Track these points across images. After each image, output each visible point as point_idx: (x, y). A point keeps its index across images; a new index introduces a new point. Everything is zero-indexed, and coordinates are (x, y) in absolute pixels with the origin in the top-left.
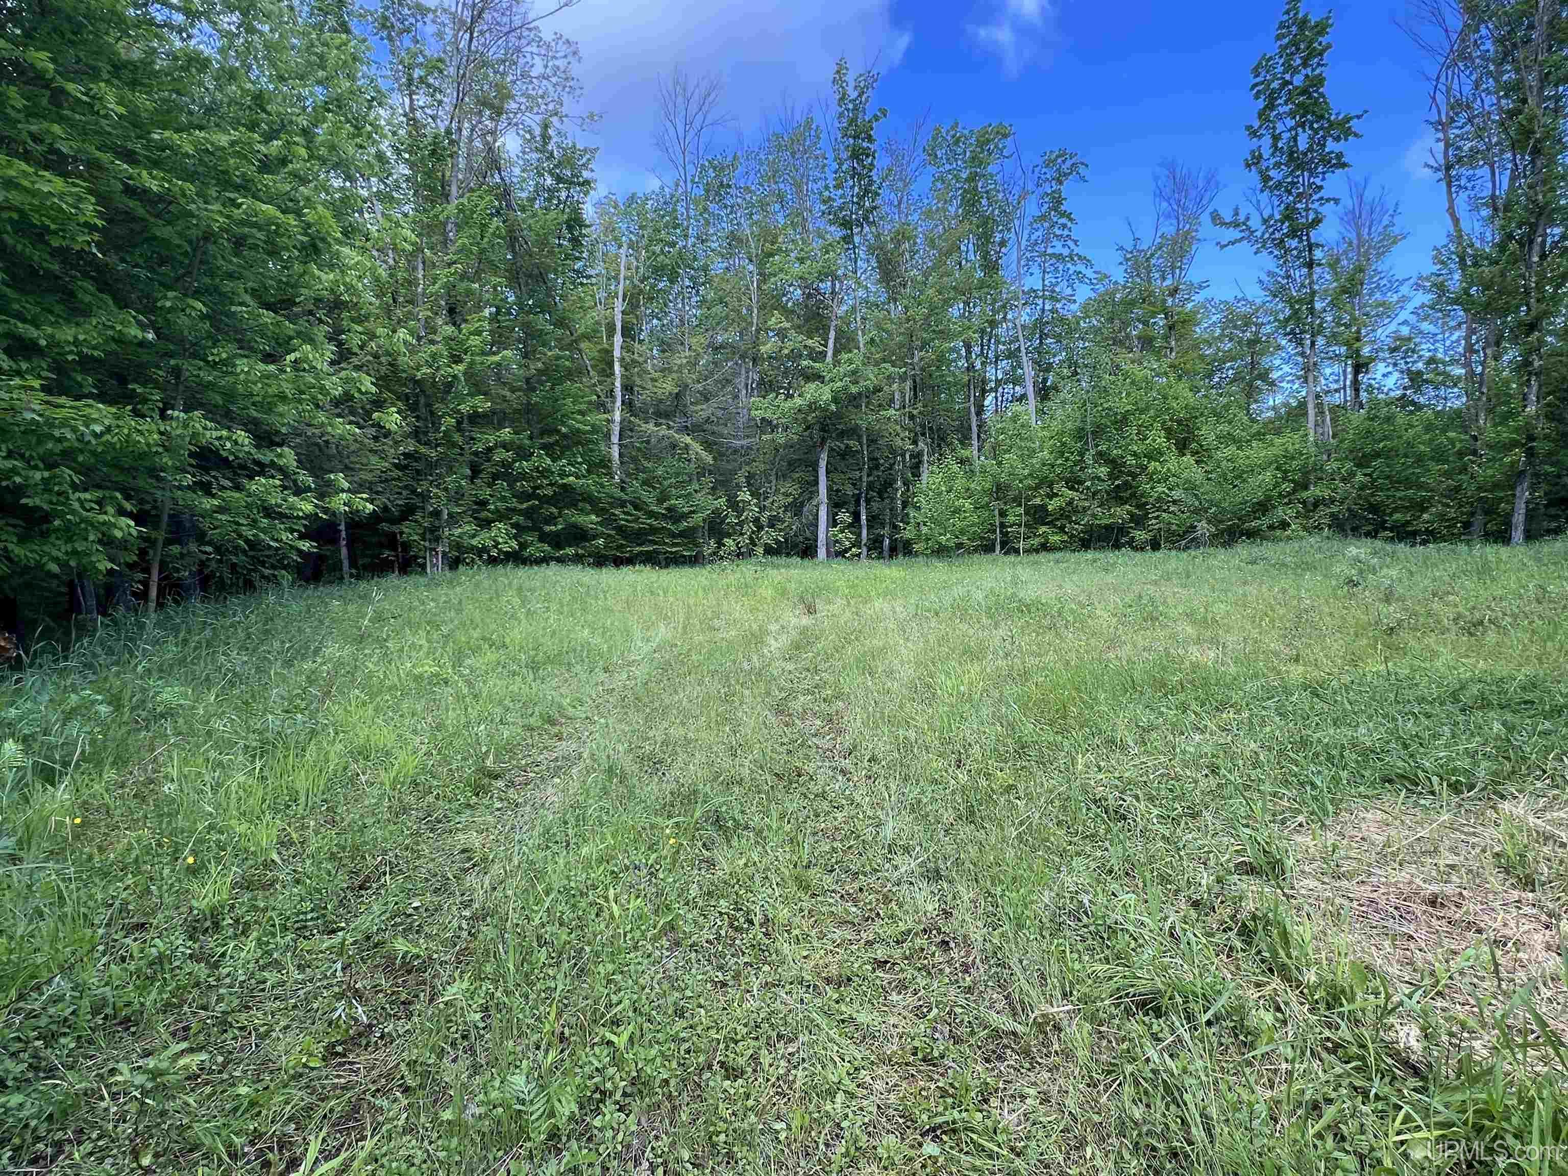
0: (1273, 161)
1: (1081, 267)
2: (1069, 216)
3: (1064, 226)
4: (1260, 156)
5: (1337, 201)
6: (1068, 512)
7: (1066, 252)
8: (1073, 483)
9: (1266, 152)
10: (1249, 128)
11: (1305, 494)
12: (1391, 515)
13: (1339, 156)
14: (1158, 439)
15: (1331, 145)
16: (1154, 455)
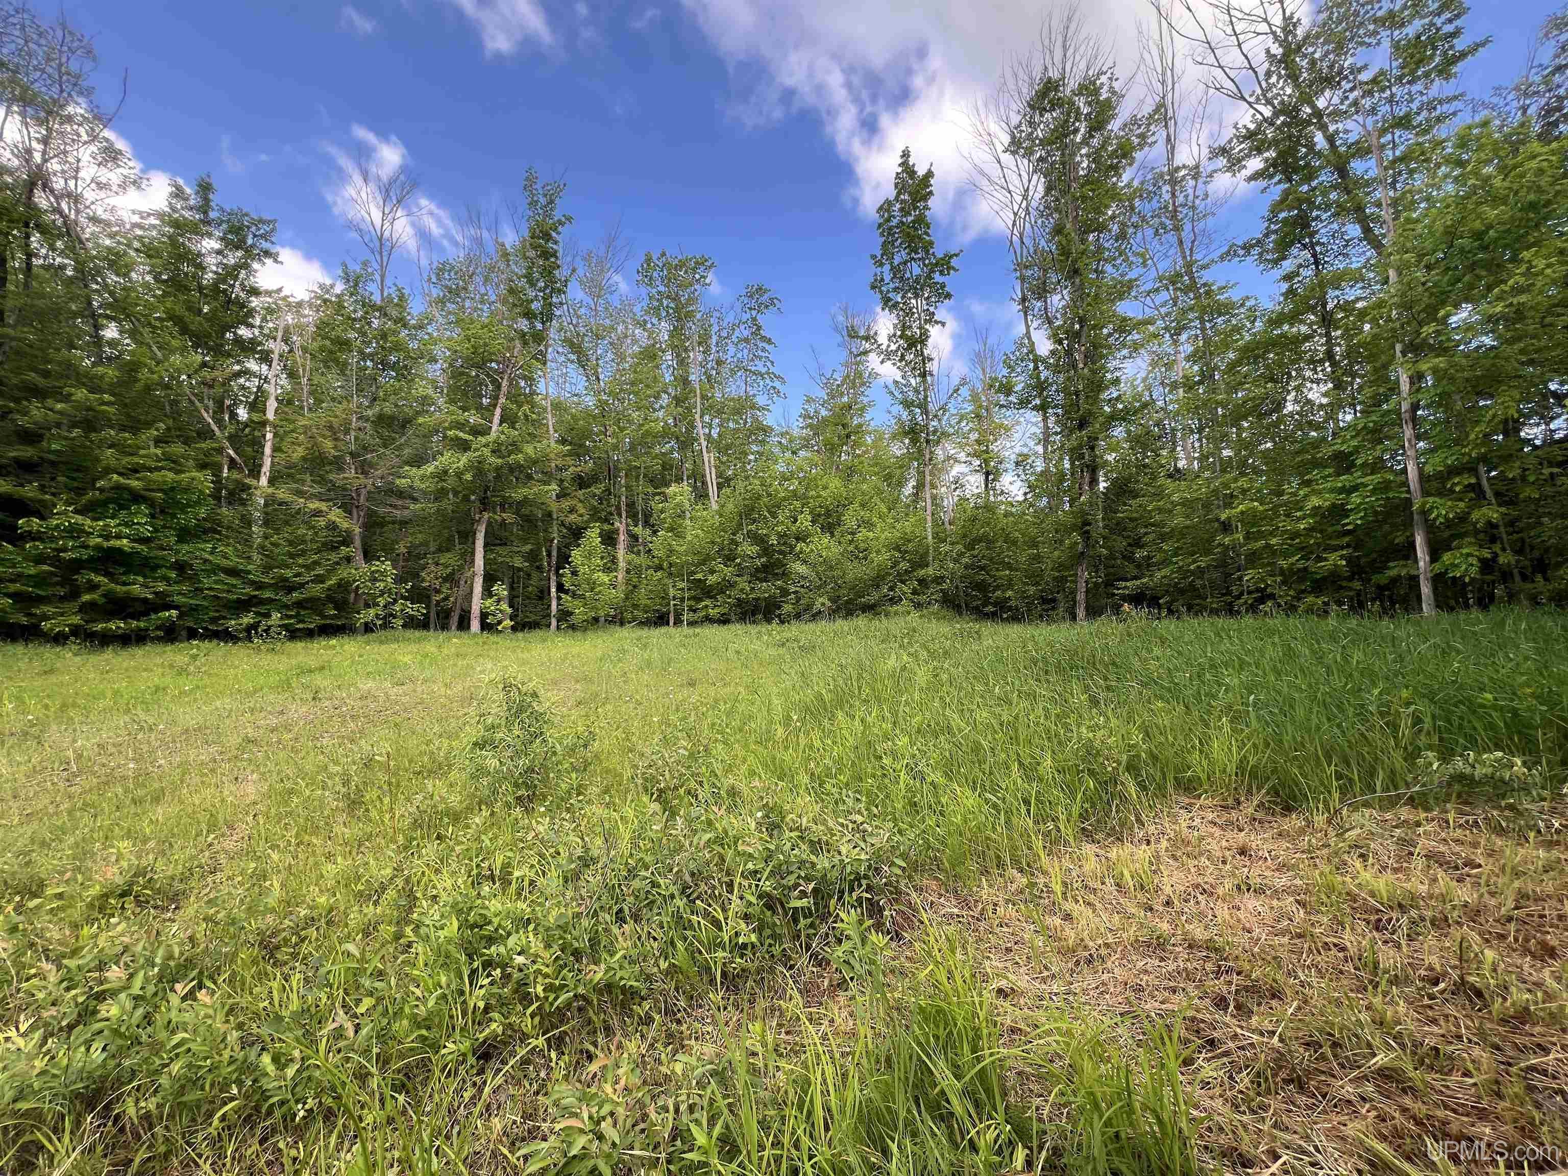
0: (892, 285)
1: (777, 384)
2: (769, 341)
3: (764, 350)
4: (882, 280)
5: (943, 324)
6: (725, 586)
7: (764, 370)
8: (729, 559)
9: (887, 278)
10: (874, 257)
11: (922, 572)
12: (994, 591)
13: (943, 286)
14: (805, 521)
15: (937, 278)
16: (801, 537)
